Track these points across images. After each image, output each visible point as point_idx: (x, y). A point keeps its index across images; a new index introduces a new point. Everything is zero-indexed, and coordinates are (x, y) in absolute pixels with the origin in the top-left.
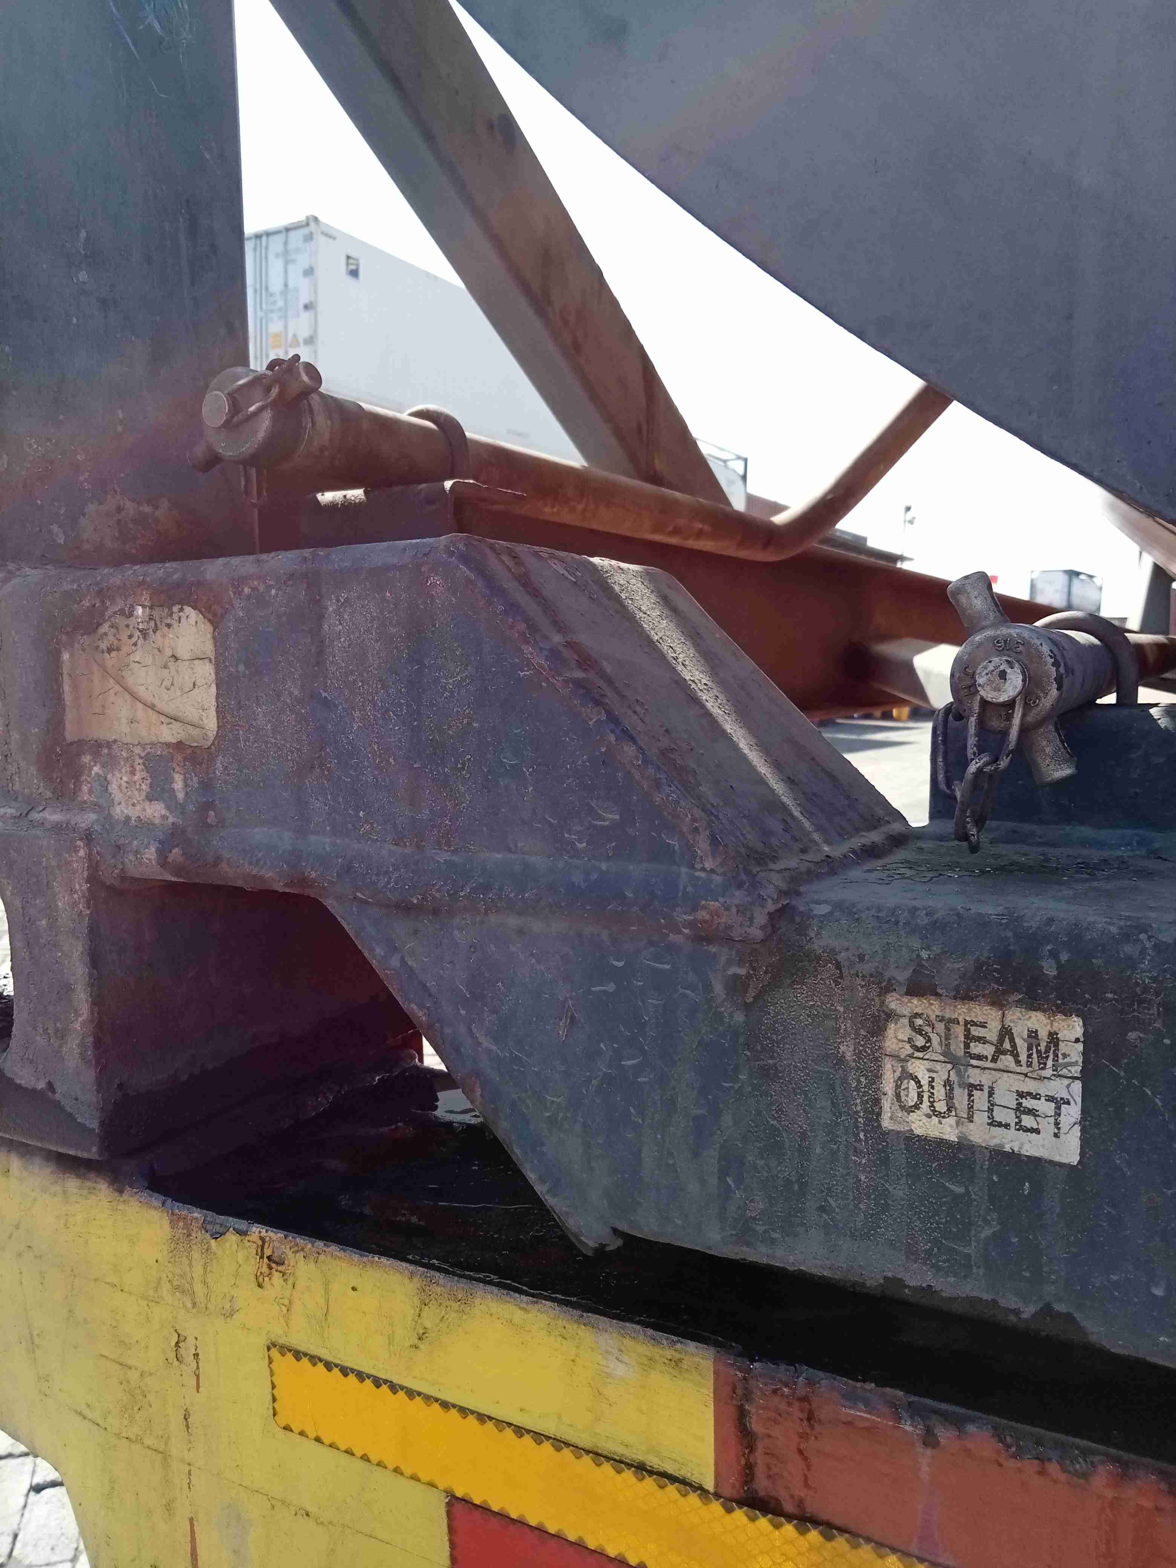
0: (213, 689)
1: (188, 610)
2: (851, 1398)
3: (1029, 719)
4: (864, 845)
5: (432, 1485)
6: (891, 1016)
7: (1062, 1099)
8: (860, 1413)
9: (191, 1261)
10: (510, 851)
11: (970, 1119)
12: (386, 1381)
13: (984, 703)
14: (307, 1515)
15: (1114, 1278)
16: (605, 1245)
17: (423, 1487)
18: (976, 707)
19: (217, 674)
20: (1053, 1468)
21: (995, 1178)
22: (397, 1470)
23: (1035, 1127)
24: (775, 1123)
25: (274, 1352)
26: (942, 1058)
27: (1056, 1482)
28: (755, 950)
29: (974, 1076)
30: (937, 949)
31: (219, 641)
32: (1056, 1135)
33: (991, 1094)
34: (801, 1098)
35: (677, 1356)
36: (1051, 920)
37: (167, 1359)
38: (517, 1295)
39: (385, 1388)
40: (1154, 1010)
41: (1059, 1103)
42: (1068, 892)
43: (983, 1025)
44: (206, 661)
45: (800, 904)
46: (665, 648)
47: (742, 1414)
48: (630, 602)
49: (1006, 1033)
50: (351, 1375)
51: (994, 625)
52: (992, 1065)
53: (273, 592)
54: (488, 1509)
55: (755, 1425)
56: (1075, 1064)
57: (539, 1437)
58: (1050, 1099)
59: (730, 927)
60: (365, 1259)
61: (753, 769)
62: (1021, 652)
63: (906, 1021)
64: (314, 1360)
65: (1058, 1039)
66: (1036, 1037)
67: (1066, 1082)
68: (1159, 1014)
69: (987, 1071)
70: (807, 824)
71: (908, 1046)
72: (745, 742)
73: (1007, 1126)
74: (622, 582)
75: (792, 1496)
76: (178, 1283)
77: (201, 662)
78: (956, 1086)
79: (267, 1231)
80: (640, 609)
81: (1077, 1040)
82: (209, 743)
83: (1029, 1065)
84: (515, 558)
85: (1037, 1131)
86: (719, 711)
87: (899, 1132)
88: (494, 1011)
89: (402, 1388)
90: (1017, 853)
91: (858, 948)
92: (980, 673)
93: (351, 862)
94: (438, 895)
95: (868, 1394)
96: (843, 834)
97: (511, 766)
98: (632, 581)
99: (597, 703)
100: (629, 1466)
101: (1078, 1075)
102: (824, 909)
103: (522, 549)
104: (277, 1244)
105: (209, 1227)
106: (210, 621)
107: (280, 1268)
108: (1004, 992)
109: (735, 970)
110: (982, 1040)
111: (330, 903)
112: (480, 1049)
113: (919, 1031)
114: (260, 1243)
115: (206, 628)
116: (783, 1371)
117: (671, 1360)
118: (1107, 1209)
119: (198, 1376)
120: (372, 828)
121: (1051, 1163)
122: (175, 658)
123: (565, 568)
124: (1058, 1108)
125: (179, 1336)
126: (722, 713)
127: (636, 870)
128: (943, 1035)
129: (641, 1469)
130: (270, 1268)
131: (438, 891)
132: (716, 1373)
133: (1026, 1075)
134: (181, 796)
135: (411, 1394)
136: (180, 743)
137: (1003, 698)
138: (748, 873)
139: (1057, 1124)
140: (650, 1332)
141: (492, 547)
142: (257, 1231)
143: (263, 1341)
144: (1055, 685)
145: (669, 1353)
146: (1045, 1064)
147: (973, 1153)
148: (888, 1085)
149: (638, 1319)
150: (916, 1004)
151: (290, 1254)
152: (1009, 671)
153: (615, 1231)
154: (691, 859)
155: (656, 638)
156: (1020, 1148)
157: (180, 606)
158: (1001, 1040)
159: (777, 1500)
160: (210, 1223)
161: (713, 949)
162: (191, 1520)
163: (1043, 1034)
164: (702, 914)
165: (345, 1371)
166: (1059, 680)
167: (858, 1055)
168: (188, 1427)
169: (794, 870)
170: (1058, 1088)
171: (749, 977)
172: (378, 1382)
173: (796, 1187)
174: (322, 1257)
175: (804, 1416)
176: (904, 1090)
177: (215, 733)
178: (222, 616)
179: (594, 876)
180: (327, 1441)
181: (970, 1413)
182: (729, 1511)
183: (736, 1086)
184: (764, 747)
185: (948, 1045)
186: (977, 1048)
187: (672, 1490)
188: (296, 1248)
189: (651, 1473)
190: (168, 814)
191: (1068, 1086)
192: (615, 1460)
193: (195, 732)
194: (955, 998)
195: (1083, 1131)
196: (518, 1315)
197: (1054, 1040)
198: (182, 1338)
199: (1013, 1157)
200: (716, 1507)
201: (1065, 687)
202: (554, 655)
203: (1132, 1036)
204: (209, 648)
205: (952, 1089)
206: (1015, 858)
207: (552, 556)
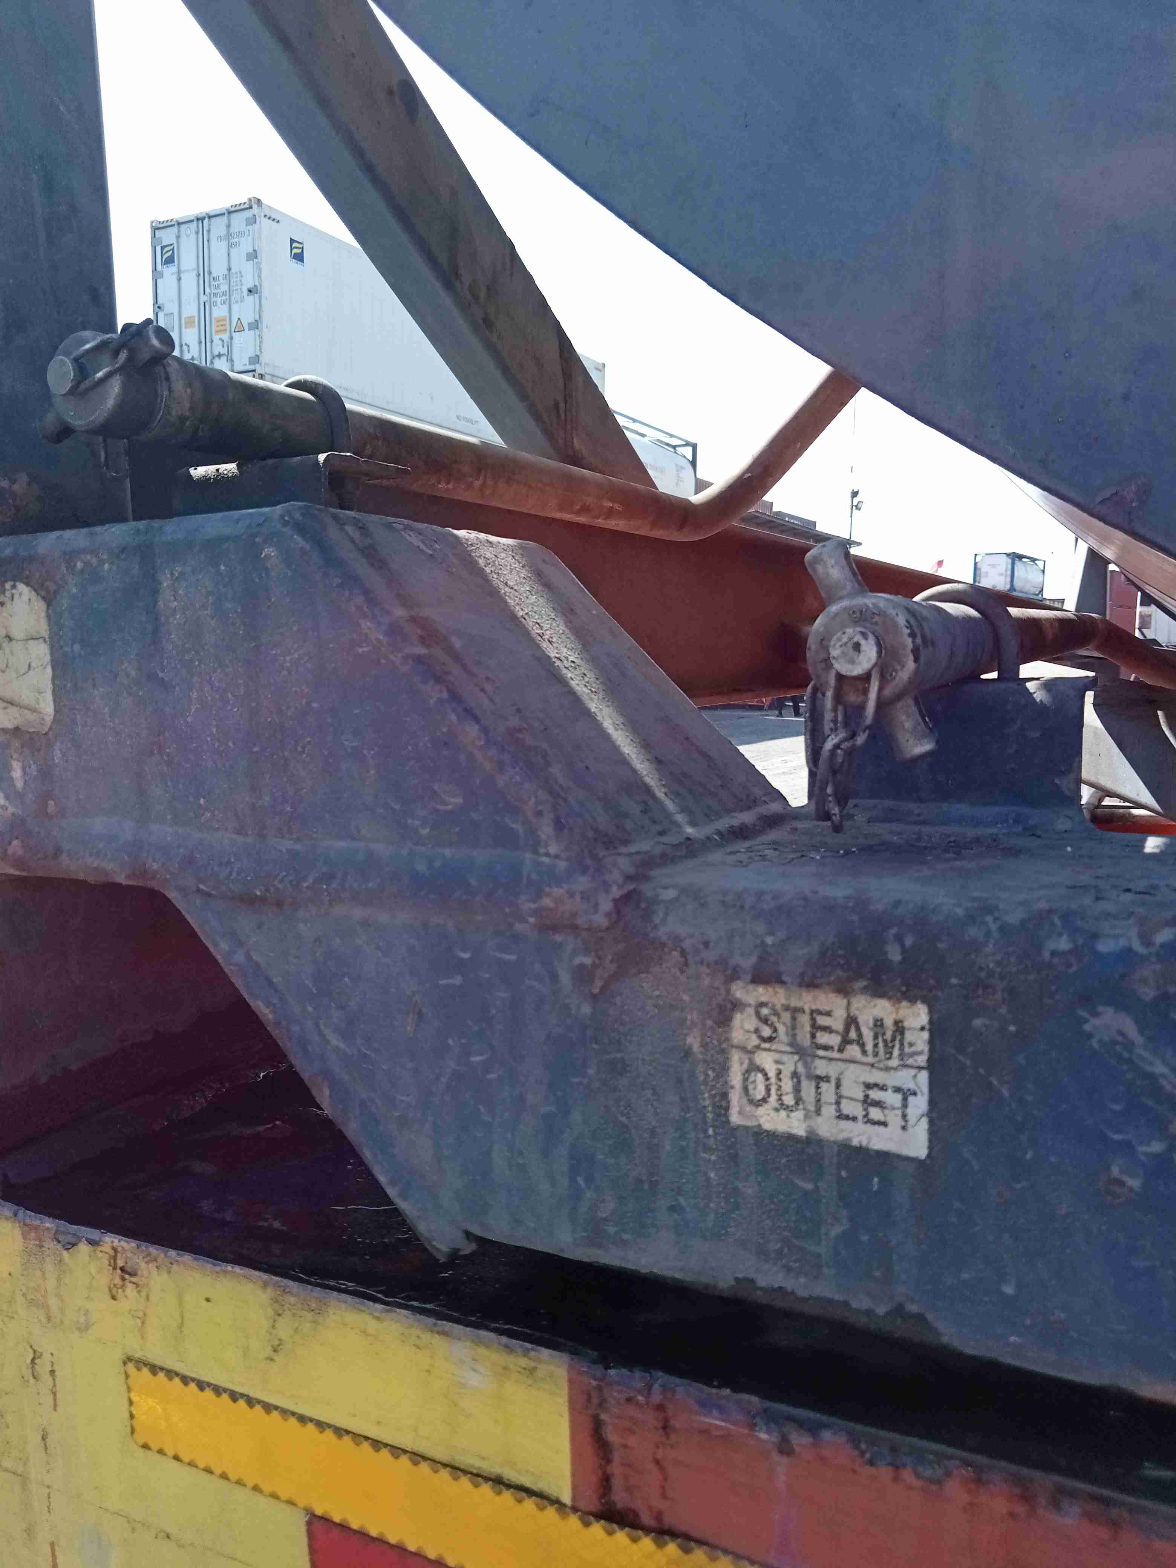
0: (49, 670)
1: (21, 587)
2: (705, 1405)
3: (888, 692)
4: (732, 827)
5: (291, 1503)
6: (737, 1005)
7: (909, 1090)
8: (714, 1421)
9: (44, 1274)
10: (353, 839)
11: (818, 1112)
12: (242, 1395)
13: (840, 677)
14: (168, 1537)
15: (965, 1276)
16: (459, 1250)
17: (283, 1505)
18: (832, 681)
19: (52, 655)
20: (907, 1475)
21: (844, 1174)
22: (256, 1488)
23: (882, 1119)
24: (624, 1119)
25: (131, 1367)
26: (788, 1049)
27: (910, 1488)
28: (602, 938)
29: (821, 1068)
30: (781, 935)
31: (54, 619)
32: (904, 1128)
33: (838, 1086)
34: (648, 1094)
35: (533, 1364)
36: (897, 903)
37: (23, 1377)
38: (371, 1303)
39: (242, 1403)
40: (999, 996)
41: (906, 1094)
42: (926, 872)
43: (828, 1014)
44: (41, 641)
45: (647, 889)
46: (530, 623)
47: (597, 1426)
48: (495, 576)
49: (851, 1021)
50: (207, 1389)
51: (851, 595)
52: (836, 1055)
53: (106, 566)
54: (347, 1527)
55: (612, 1436)
56: (920, 1053)
57: (397, 1451)
58: (897, 1090)
59: (574, 915)
60: (218, 1269)
61: (616, 749)
62: (876, 623)
63: (751, 1011)
64: (171, 1374)
65: (903, 1028)
66: (882, 1025)
67: (913, 1072)
68: (1004, 1000)
69: (834, 1063)
70: (670, 806)
71: (754, 1037)
72: (611, 721)
73: (854, 1119)
74: (488, 555)
75: (650, 1508)
76: (33, 1297)
77: (36, 642)
78: (803, 1078)
79: (119, 1241)
80: (506, 584)
81: (923, 1029)
82: (47, 729)
83: (876, 1054)
84: (362, 528)
85: (884, 1124)
86: (585, 689)
87: (746, 1128)
88: (341, 1007)
89: (259, 1402)
90: (891, 832)
91: (702, 934)
92: (835, 645)
93: (192, 852)
94: (280, 886)
95: (723, 1402)
96: (710, 815)
97: (353, 747)
98: (502, 554)
99: (438, 680)
100: (487, 1479)
101: (924, 1064)
102: (670, 894)
103: (373, 520)
104: (129, 1254)
105: (61, 1238)
106: (44, 598)
107: (134, 1279)
108: (850, 980)
109: (579, 960)
110: (827, 1029)
111: (173, 895)
112: (328, 1047)
113: (765, 1021)
114: (112, 1253)
115: (40, 606)
116: (637, 1378)
117: (525, 1369)
118: (957, 1205)
119: (54, 1394)
120: (213, 816)
121: (899, 1157)
122: (10, 639)
123: (422, 541)
124: (905, 1099)
125: (35, 1352)
126: (587, 691)
127: (481, 856)
128: (789, 1025)
129: (499, 1482)
130: (123, 1279)
131: (281, 881)
132: (571, 1381)
133: (872, 1065)
134: (19, 784)
135: (268, 1408)
136: (17, 729)
137: (857, 670)
138: (594, 857)
139: (904, 1116)
140: (504, 1339)
141: (335, 517)
142: (110, 1240)
143: (118, 1356)
144: (911, 657)
145: (523, 1362)
146: (891, 1054)
147: (822, 1147)
148: (736, 1078)
149: (493, 1325)
150: (761, 993)
151: (143, 1265)
152: (863, 642)
153: (468, 1234)
154: (535, 845)
155: (521, 613)
156: (869, 1142)
157: (12, 583)
158: (847, 1030)
159: (635, 1513)
160: (63, 1233)
161: (558, 938)
162: (52, 1544)
163: (889, 1023)
164: (547, 902)
165: (202, 1385)
166: (916, 652)
167: (704, 1046)
168: (46, 1448)
169: (646, 853)
170: (904, 1078)
171: (595, 966)
172: (234, 1396)
173: (646, 1186)
174: (175, 1267)
175: (660, 1425)
176: (752, 1082)
177: (52, 717)
178: (55, 592)
179: (438, 864)
180: (186, 1459)
181: (825, 1418)
182: (587, 1524)
183: (585, 1081)
184: (633, 725)
185: (794, 1036)
186: (823, 1038)
187: (529, 1504)
188: (148, 1258)
189: (509, 1486)
190: (7, 804)
191: (915, 1076)
192: (472, 1473)
193: (31, 717)
194: (800, 985)
195: (931, 1123)
196: (372, 1325)
197: (900, 1028)
198: (38, 1354)
199: (862, 1151)
200: (574, 1521)
201: (922, 659)
202: (394, 631)
203: (978, 1023)
204: (43, 629)
205: (799, 1082)
206: (887, 837)
207: (407, 528)
